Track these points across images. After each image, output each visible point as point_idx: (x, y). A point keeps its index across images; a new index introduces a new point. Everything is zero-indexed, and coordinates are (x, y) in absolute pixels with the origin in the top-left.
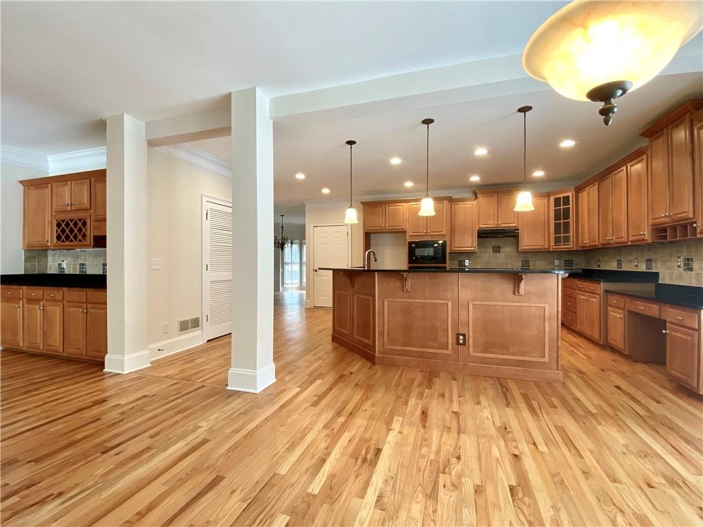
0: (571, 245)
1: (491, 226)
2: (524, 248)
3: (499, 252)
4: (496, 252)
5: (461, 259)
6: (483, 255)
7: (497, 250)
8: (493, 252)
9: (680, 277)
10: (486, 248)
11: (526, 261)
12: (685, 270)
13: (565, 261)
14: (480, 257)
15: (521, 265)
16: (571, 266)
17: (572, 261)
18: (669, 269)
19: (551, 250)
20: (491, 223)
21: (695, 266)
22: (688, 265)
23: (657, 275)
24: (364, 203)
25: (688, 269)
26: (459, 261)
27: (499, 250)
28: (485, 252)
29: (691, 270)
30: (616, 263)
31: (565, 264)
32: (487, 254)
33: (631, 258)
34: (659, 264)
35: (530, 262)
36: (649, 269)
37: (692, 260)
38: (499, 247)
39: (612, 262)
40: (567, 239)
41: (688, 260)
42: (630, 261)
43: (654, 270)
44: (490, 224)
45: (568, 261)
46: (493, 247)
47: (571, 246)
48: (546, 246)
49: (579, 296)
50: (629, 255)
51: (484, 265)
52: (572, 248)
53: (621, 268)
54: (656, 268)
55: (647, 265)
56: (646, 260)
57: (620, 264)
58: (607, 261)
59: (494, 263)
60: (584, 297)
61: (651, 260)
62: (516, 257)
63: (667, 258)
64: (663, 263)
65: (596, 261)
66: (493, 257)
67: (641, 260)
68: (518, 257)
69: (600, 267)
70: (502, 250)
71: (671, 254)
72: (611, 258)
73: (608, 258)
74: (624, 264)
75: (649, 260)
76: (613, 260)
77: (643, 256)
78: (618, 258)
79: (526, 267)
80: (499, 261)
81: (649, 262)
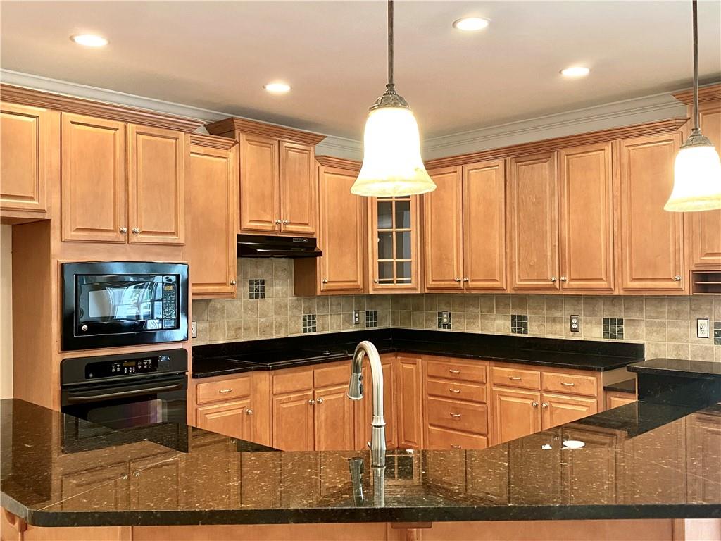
0: (412, 284)
1: (268, 226)
2: (327, 286)
3: (263, 296)
4: (257, 296)
7: (259, 289)
8: (251, 296)
11: (309, 317)
13: (367, 313)
14: (223, 310)
15: (302, 329)
16: (375, 324)
17: (376, 313)
18: (672, 339)
19: (371, 292)
20: (268, 218)
27: (263, 289)
30: (509, 323)
31: (367, 319)
32: (237, 303)
33: (557, 314)
34: (642, 330)
35: (316, 319)
36: (613, 337)
38: (263, 282)
39: (495, 319)
42: (555, 320)
43: (626, 339)
45: (371, 313)
46: (251, 283)
48: (360, 283)
49: (502, 398)
50: (549, 308)
51: (233, 333)
52: (415, 289)
53: (526, 332)
54: (635, 337)
55: (605, 329)
56: (606, 321)
57: (519, 325)
58: (476, 317)
59: (252, 325)
60: (530, 402)
61: (621, 322)
62: (292, 307)
63: (665, 320)
64: (655, 328)
65: (433, 315)
66: (251, 310)
67: (588, 319)
68: (296, 308)
69: (450, 327)
70: (269, 291)
71: (679, 314)
72: (491, 311)
73: (477, 311)
74: (535, 324)
75: (613, 321)
76: (499, 316)
77: (593, 313)
78: (516, 313)
79: (310, 331)
80: (262, 320)
81: (612, 324)
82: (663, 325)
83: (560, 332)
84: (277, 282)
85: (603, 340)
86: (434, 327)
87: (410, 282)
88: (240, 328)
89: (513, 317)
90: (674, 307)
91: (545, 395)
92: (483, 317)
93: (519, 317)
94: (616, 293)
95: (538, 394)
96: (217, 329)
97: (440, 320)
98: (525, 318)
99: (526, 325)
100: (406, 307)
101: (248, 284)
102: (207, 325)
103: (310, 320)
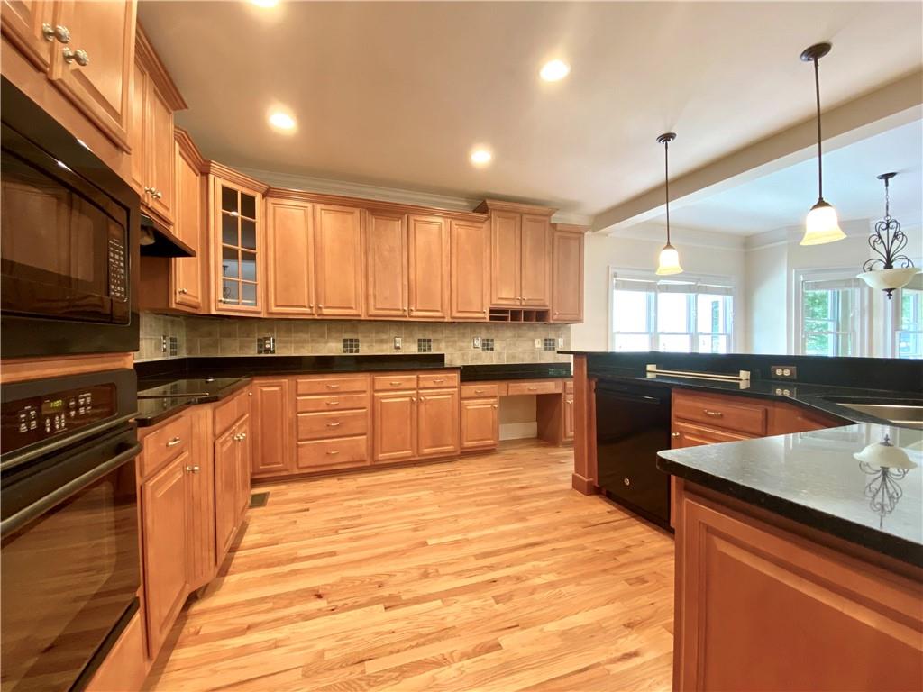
0: (258, 308)
9: (478, 357)
12: (483, 350)
18: (460, 350)
19: (214, 312)
21: (497, 345)
22: (488, 345)
23: (441, 358)
25: (488, 349)
29: (492, 349)
30: (341, 346)
33: (384, 337)
34: (443, 345)
36: (425, 351)
37: (492, 341)
39: (327, 343)
41: (488, 340)
42: (382, 341)
43: (433, 352)
49: (384, 401)
50: (377, 333)
52: (260, 313)
53: (357, 351)
54: (439, 349)
55: (419, 346)
56: (419, 340)
57: (351, 346)
58: (305, 342)
60: (408, 399)
61: (429, 341)
63: (456, 339)
64: (450, 344)
65: (252, 342)
67: (408, 339)
69: (273, 352)
71: (464, 335)
72: (322, 336)
73: (306, 336)
74: (365, 345)
75: (424, 340)
76: (330, 340)
77: (411, 335)
78: (348, 336)
81: (423, 342)
82: (455, 342)
83: (387, 350)
85: (417, 353)
86: (252, 352)
87: (255, 305)
89: (345, 341)
90: (461, 331)
91: (421, 391)
92: (313, 341)
93: (351, 340)
94: (446, 320)
95: (414, 392)
97: (260, 346)
98: (357, 341)
99: (357, 346)
100: (210, 334)
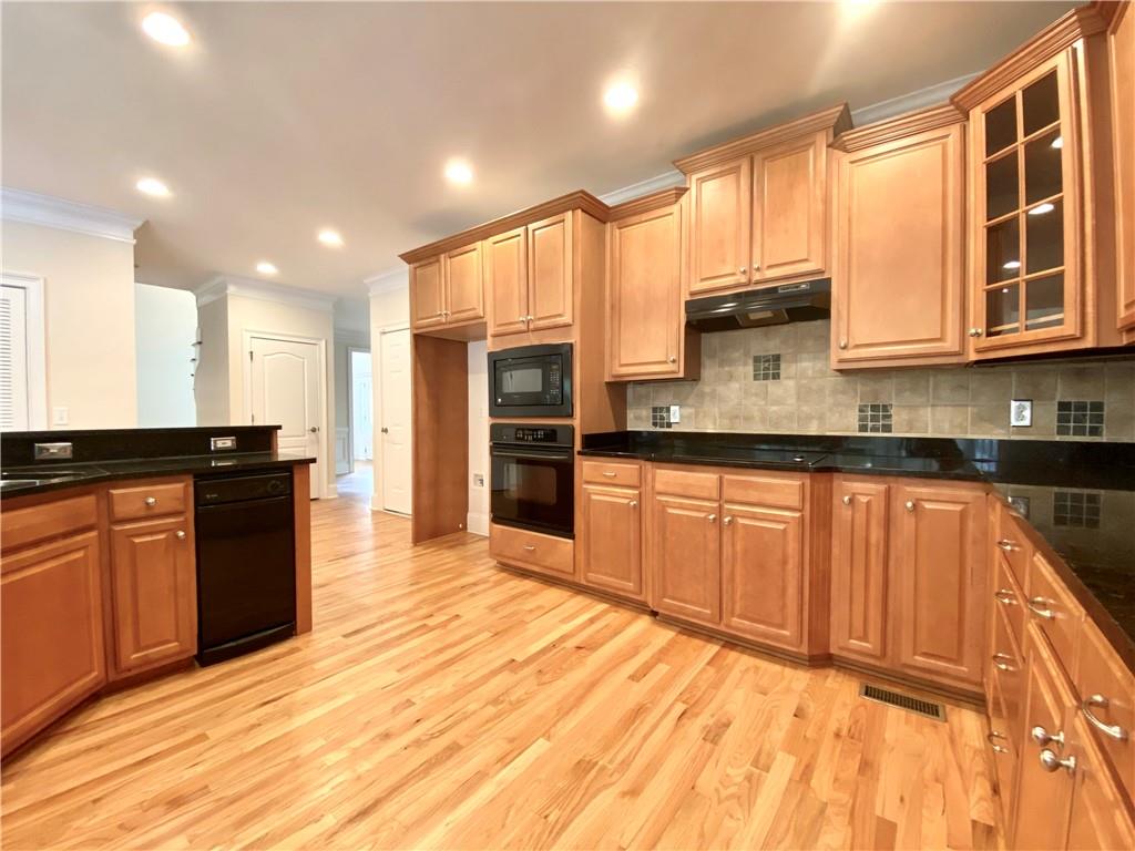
1: (730, 281)
2: (848, 355)
3: (776, 376)
4: (766, 377)
5: (658, 404)
6: (721, 389)
7: (769, 368)
8: (756, 377)
10: (731, 362)
11: (875, 408)
13: (1063, 406)
14: (713, 395)
15: (857, 425)
16: (1095, 431)
17: (1098, 406)
19: (976, 356)
24: (409, 257)
26: (655, 410)
27: (778, 367)
28: (731, 377)
31: (1062, 419)
32: (735, 385)
35: (892, 412)
38: (777, 358)
40: (1047, 296)
44: (727, 274)
45: (1081, 407)
46: (757, 360)
47: (1070, 328)
51: (726, 422)
59: (757, 414)
62: (835, 392)
66: (756, 395)
68: (843, 393)
70: (786, 369)
79: (875, 429)
80: (775, 408)
84: (805, 356)
87: (1060, 322)
88: (737, 417)
96: (704, 416)
101: (751, 362)
102: (692, 410)
103: (878, 412)
